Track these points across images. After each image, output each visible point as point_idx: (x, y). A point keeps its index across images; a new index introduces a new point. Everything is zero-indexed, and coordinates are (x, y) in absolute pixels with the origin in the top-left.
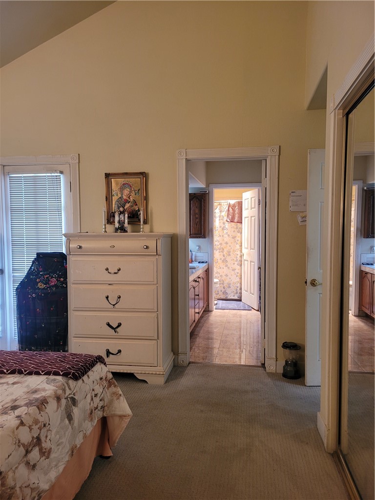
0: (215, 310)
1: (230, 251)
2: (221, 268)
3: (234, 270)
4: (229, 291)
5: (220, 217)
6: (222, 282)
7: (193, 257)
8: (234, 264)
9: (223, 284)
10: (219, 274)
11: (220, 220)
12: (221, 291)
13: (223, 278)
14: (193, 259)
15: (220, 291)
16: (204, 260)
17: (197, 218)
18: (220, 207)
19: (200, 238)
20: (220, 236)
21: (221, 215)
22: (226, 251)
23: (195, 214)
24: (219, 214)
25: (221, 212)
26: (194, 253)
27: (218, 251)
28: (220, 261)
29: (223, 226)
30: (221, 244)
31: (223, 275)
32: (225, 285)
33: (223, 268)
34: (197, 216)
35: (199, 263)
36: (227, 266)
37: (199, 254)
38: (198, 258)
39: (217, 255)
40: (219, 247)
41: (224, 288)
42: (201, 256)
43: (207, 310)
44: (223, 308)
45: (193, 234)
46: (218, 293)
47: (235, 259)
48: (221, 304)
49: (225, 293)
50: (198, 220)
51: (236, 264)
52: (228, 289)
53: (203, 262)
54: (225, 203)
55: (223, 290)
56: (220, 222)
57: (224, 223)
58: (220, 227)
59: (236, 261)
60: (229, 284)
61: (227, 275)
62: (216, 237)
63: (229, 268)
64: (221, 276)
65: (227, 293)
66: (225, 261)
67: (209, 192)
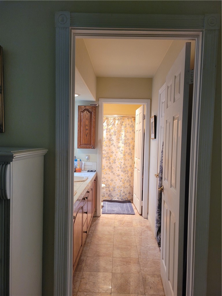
0: (102, 215)
1: (115, 160)
2: (107, 174)
3: (118, 176)
4: (114, 194)
5: (107, 129)
6: (108, 186)
7: (83, 166)
8: (118, 170)
9: (108, 188)
10: (106, 179)
11: (107, 132)
12: (107, 194)
13: (109, 183)
14: (83, 169)
15: (105, 193)
16: (93, 169)
17: (87, 129)
18: (107, 121)
19: (89, 148)
20: (107, 146)
21: (108, 128)
22: (112, 160)
23: (85, 125)
24: (106, 127)
25: (108, 125)
26: (83, 162)
27: (105, 159)
28: (106, 168)
29: (109, 137)
30: (108, 153)
31: (109, 180)
32: (110, 189)
33: (109, 174)
34: (87, 127)
35: (88, 171)
36: (112, 172)
37: (88, 163)
38: (86, 167)
39: (105, 162)
40: (106, 155)
41: (109, 191)
42: (91, 165)
43: (95, 217)
44: (109, 212)
45: (82, 144)
46: (104, 196)
47: (120, 167)
48: (106, 207)
49: (110, 195)
50: (88, 131)
51: (120, 171)
52: (113, 192)
53: (92, 171)
54: (112, 118)
55: (109, 193)
56: (107, 134)
57: (110, 135)
58: (107, 138)
59: (121, 168)
60: (114, 188)
61: (112, 180)
62: (104, 148)
63: (114, 174)
64: (107, 181)
65: (112, 196)
66: (111, 168)
67: (98, 105)
